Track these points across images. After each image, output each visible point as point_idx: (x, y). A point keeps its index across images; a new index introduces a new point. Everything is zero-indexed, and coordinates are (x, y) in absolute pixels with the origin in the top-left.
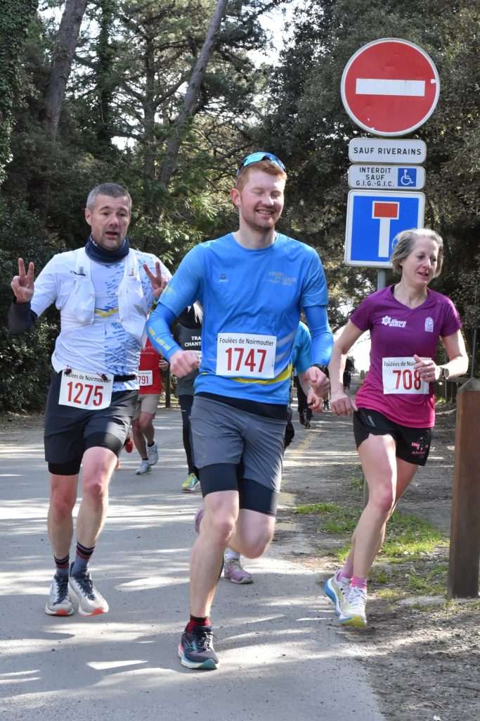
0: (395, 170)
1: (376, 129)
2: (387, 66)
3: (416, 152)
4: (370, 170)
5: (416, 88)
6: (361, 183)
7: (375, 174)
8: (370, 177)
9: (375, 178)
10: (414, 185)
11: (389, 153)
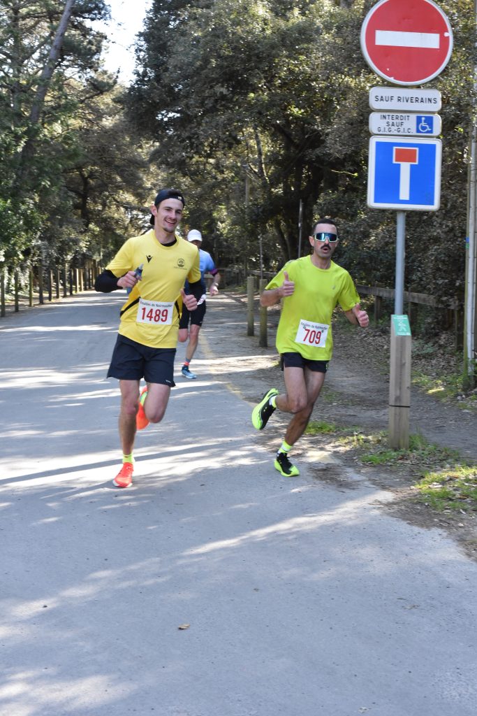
0: (413, 117)
1: (395, 79)
2: (404, 19)
3: (433, 101)
4: (390, 117)
5: (430, 41)
6: (382, 129)
7: (395, 121)
8: (391, 124)
9: (395, 123)
10: (431, 132)
11: (407, 101)
